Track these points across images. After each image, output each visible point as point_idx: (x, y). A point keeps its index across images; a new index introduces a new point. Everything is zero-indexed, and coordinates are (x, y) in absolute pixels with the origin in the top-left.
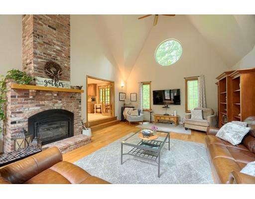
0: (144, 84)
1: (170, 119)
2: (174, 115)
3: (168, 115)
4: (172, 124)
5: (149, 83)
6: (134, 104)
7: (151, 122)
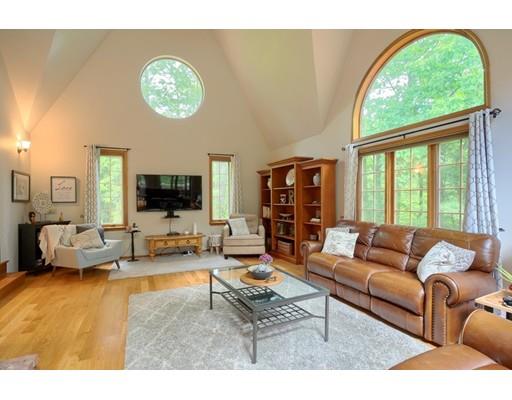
0: (106, 151)
1: (188, 242)
2: (191, 234)
3: (178, 234)
4: (186, 253)
5: (122, 153)
6: (68, 212)
7: (133, 259)
